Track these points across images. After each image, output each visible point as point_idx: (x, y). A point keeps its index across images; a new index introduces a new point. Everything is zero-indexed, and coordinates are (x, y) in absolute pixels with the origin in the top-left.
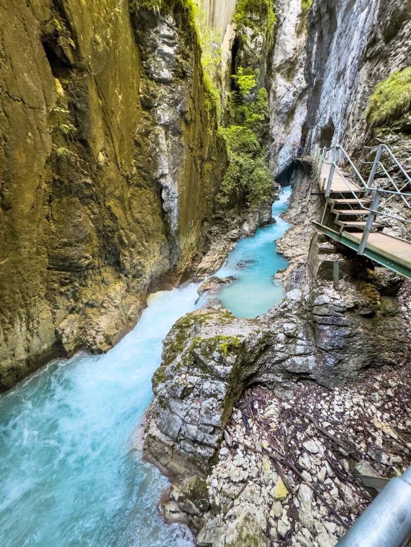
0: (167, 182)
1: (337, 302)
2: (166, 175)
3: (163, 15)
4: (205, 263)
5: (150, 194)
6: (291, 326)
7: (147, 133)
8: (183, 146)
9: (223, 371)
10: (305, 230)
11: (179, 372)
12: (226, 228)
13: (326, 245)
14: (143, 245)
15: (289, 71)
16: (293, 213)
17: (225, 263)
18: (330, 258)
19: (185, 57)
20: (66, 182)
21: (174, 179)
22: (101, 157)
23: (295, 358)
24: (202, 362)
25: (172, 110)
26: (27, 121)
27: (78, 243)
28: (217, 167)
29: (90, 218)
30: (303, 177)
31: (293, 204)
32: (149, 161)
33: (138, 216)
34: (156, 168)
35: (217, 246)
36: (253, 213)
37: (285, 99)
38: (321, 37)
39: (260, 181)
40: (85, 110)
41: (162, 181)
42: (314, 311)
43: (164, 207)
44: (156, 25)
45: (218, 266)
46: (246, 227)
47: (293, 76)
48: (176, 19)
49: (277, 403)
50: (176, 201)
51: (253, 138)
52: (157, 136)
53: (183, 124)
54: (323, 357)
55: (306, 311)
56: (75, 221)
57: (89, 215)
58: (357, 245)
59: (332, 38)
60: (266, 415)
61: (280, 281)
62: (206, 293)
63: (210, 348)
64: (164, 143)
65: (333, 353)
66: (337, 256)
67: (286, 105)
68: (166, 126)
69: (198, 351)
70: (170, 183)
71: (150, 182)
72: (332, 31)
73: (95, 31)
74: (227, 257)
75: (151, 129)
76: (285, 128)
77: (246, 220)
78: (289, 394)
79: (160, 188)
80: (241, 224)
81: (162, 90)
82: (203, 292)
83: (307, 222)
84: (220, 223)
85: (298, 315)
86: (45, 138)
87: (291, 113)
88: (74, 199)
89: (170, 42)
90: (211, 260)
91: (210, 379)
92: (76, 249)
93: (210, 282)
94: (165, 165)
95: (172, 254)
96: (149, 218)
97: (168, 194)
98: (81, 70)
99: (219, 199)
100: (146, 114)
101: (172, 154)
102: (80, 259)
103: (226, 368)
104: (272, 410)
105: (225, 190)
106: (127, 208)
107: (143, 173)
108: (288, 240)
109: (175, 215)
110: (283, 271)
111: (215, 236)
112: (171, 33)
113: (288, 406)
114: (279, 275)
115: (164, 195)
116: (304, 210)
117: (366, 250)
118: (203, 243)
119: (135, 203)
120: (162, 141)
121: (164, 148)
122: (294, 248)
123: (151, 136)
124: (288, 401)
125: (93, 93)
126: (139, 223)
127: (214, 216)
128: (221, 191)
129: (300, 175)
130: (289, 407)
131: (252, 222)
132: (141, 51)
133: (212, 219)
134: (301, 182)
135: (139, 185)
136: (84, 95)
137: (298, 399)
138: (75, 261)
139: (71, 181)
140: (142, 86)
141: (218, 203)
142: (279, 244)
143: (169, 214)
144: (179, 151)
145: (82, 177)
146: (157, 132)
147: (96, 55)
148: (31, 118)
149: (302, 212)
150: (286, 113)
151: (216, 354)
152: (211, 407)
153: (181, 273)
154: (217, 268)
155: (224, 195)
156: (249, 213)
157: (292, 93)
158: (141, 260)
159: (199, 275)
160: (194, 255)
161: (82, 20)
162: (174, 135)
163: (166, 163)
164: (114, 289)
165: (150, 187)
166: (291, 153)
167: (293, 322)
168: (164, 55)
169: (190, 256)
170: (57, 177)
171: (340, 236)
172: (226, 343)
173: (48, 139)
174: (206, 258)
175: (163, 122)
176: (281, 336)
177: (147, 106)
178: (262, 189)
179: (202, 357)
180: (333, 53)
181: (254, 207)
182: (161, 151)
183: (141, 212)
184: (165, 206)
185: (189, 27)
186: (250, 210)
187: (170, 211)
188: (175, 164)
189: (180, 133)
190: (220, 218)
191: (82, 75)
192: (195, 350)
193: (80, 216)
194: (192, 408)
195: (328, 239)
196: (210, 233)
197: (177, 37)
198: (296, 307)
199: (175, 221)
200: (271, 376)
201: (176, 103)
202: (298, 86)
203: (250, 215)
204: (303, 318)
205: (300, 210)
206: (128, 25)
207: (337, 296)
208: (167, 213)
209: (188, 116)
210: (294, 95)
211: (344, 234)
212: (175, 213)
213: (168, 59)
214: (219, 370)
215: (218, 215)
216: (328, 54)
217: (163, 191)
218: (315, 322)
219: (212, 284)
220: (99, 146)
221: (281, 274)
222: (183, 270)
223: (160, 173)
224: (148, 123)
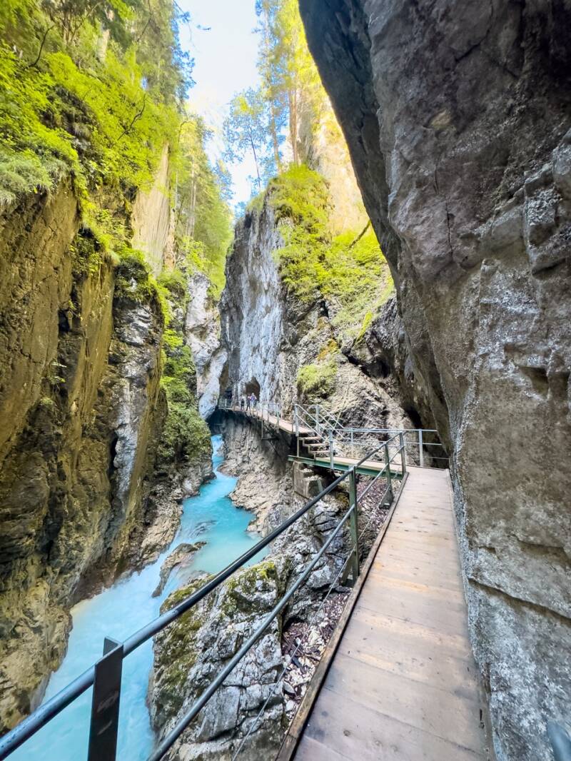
0: (125, 432)
1: (328, 509)
2: (126, 424)
3: (142, 304)
4: (153, 536)
5: (103, 447)
6: (303, 544)
7: (113, 384)
8: (145, 397)
9: (270, 598)
10: (259, 477)
11: (223, 625)
12: (170, 486)
13: (306, 470)
14: (85, 515)
15: (202, 333)
16: (232, 464)
17: (178, 532)
18: (313, 478)
19: (156, 331)
20: (36, 433)
21: (134, 429)
22: (74, 407)
23: (315, 573)
24: (245, 599)
25: (139, 367)
26: (28, 374)
27: (25, 512)
28: (158, 416)
29: (47, 477)
30: (236, 426)
31: (230, 455)
32: (109, 411)
33: (85, 474)
34: (115, 418)
35: (166, 510)
36: (194, 466)
37: (200, 355)
38: (231, 320)
39: (197, 431)
40: (73, 364)
41: (120, 432)
42: (317, 522)
43: (115, 462)
44: (135, 308)
45: (171, 537)
46: (188, 485)
47: (205, 338)
48: (151, 307)
49: (315, 628)
50: (133, 453)
51: (184, 388)
52: (122, 387)
53: (148, 379)
54: (334, 561)
55: (309, 528)
56: (31, 481)
57: (47, 473)
58: (329, 464)
59: (241, 323)
60: (311, 644)
61: (256, 533)
62: (176, 569)
63: (249, 581)
64: (128, 394)
65: (338, 554)
66: (316, 476)
67: (202, 359)
68: (131, 380)
69: (238, 589)
70: (129, 433)
71: (105, 433)
72: (240, 318)
73: (92, 309)
74: (179, 523)
75: (117, 380)
76: (203, 379)
77: (185, 477)
78: (321, 614)
79: (115, 439)
80: (181, 481)
81: (133, 351)
82: (171, 569)
83: (257, 469)
84: (164, 481)
85: (304, 533)
86: (35, 389)
87: (207, 366)
88: (36, 454)
89: (145, 320)
90: (161, 530)
91: (257, 616)
92: (20, 522)
93: (178, 553)
94: (126, 415)
95: (111, 529)
96: (97, 476)
97: (124, 446)
98: (76, 334)
99: (161, 451)
100: (113, 367)
101: (135, 403)
102: (21, 538)
103: (271, 593)
104: (314, 636)
105: (167, 440)
106: (75, 464)
107: (100, 423)
108: (243, 491)
109: (128, 470)
110: (256, 521)
111: (160, 497)
112: (147, 315)
113: (324, 624)
114: (252, 527)
115: (118, 447)
116: (246, 459)
117: (335, 465)
118: (144, 511)
119: (84, 458)
120: (127, 392)
121: (128, 398)
122: (253, 497)
123: (116, 387)
124: (322, 620)
125: (83, 351)
126: (84, 484)
127: (156, 473)
128: (163, 442)
129: (232, 424)
130: (327, 623)
131: (194, 478)
132: (115, 321)
133: (154, 476)
134: (235, 431)
135: (93, 437)
136: (75, 352)
137: (329, 613)
138: (14, 542)
139: (42, 432)
140: (113, 345)
141: (162, 456)
142: (235, 498)
143: (119, 470)
144: (142, 401)
145: (56, 427)
146: (122, 384)
147: (90, 324)
148: (32, 371)
149: (244, 462)
150: (203, 366)
151: (259, 584)
152: (270, 643)
153: (116, 561)
154: (169, 541)
155: (167, 446)
156: (189, 467)
157: (206, 351)
158: (80, 540)
159: (145, 556)
160: (132, 530)
161: (87, 303)
162: (138, 387)
163: (127, 413)
164: (35, 595)
165: (104, 438)
166: (212, 402)
167: (303, 541)
168: (137, 327)
169: (128, 532)
170: (29, 428)
171: (315, 461)
172: (264, 569)
173: (37, 389)
174: (153, 530)
175: (129, 375)
176: (299, 557)
177: (115, 361)
178: (201, 438)
179: (244, 595)
180: (243, 332)
181: (193, 460)
182: (125, 401)
183: (89, 469)
184: (117, 460)
185: (161, 314)
186: (189, 463)
187: (122, 465)
188: (137, 414)
189: (144, 386)
190: (165, 475)
191: (76, 338)
192: (236, 589)
193: (38, 475)
194: (247, 664)
195: (305, 466)
196: (155, 494)
197: (152, 319)
198: (301, 527)
199: (127, 479)
200: (301, 604)
201: (145, 361)
202: (211, 345)
203: (191, 469)
204: (309, 535)
205: (240, 459)
206: (111, 306)
207: (327, 505)
208: (116, 469)
209: (153, 372)
210: (209, 352)
211: (317, 459)
212: (129, 468)
213: (141, 330)
214: (266, 598)
215: (161, 471)
216: (240, 332)
217: (118, 443)
218: (319, 532)
219: (180, 555)
220: (75, 397)
221: (255, 526)
222: (119, 556)
223: (120, 423)
224: (115, 375)
